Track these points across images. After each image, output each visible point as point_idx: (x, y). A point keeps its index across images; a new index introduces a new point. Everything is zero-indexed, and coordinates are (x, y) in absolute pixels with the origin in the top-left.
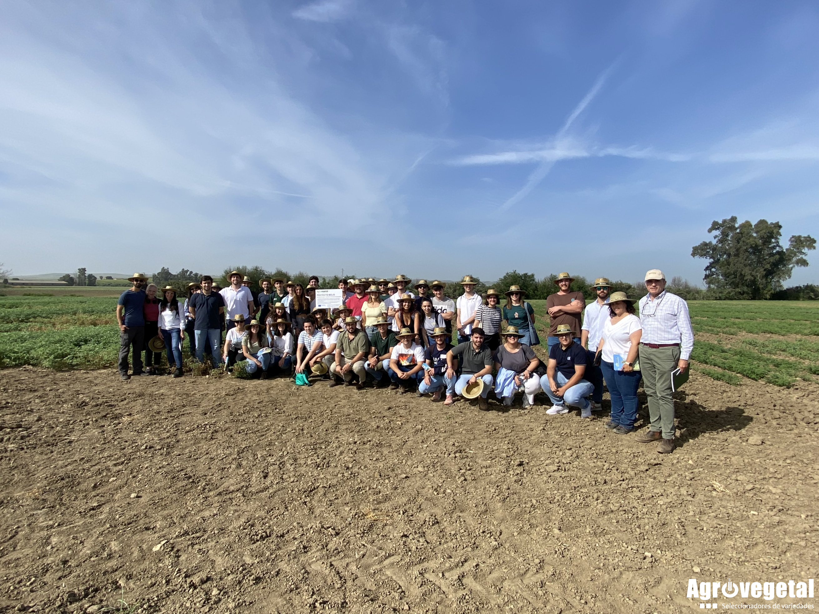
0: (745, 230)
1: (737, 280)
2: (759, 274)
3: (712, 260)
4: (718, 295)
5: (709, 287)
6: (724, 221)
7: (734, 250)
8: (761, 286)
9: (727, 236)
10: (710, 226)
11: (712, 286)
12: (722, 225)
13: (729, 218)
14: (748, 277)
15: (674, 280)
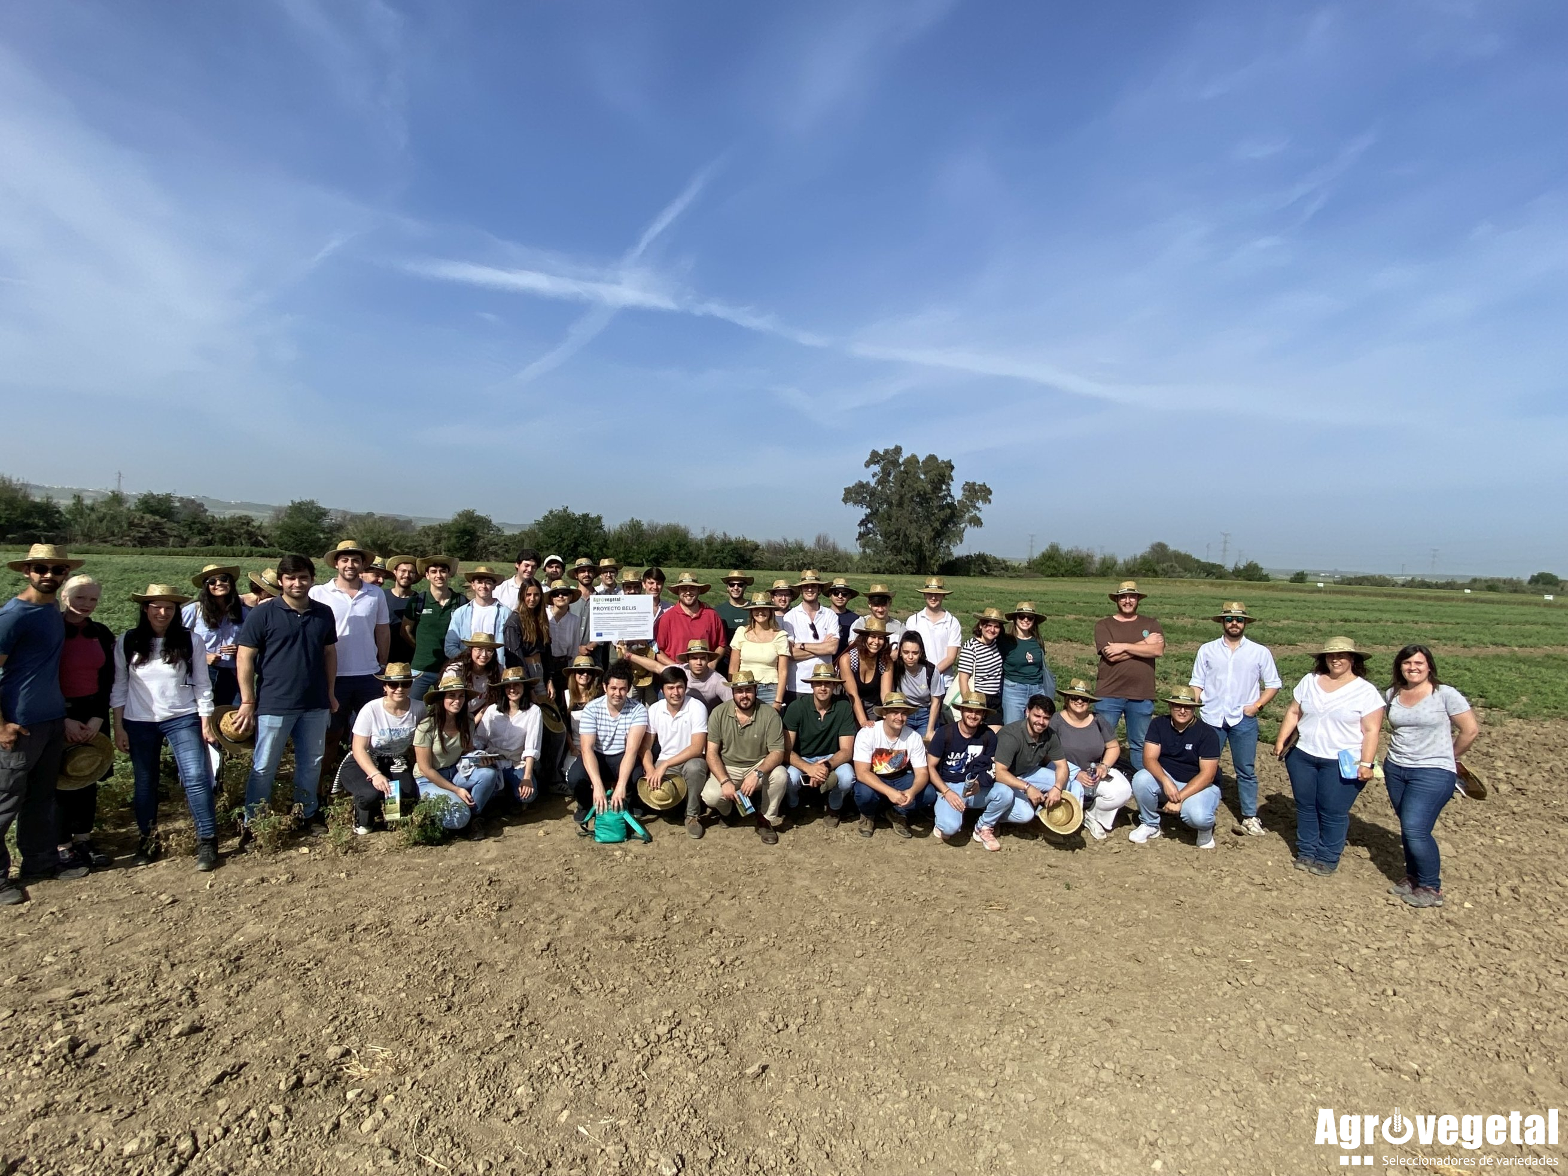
0: (910, 468)
1: (900, 543)
2: (926, 535)
3: (869, 510)
4: (876, 565)
5: (864, 552)
6: (886, 452)
7: (897, 497)
8: (928, 554)
9: (889, 475)
10: (868, 457)
11: (868, 551)
12: (883, 458)
13: (893, 447)
14: (914, 540)
15: (818, 540)
